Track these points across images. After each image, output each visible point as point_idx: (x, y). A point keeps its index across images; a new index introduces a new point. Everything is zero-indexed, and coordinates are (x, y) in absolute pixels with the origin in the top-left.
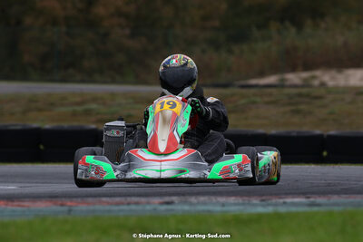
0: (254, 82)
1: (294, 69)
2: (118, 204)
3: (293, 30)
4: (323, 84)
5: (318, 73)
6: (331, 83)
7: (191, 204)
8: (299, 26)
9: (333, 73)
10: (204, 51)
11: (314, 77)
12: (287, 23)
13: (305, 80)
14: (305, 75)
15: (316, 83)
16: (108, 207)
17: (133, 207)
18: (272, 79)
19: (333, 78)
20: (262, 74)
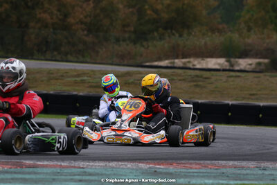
0: (156, 63)
1: (177, 58)
3: (177, 36)
5: (192, 60)
8: (181, 36)
9: (200, 60)
10: (127, 45)
11: (189, 62)
13: (184, 63)
14: (184, 60)
18: (165, 63)
19: (199, 63)
20: (160, 59)
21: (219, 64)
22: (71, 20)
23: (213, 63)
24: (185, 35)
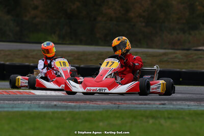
2: (140, 104)
7: (173, 105)
16: (136, 106)
17: (147, 106)
22: (132, 14)
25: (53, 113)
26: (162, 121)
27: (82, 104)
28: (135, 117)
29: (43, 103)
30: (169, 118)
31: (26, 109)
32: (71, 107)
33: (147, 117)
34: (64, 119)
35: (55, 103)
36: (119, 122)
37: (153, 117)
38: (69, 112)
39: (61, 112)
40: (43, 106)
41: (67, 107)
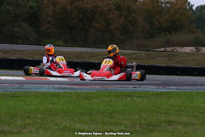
0: (157, 50)
1: (169, 47)
3: (169, 35)
4: (177, 51)
5: (176, 48)
6: (180, 51)
7: (142, 88)
8: (171, 34)
9: (181, 48)
10: (142, 40)
12: (167, 33)
13: (172, 50)
14: (172, 48)
15: (175, 51)
17: (125, 88)
18: (162, 49)
19: (180, 50)
20: (159, 48)
21: (191, 50)
23: (188, 49)
24: (173, 35)
25: (64, 93)
26: (136, 99)
27: (82, 87)
28: (118, 96)
29: (56, 86)
30: (140, 97)
31: (46, 90)
32: (75, 89)
33: (126, 96)
34: (72, 97)
35: (64, 86)
36: (108, 99)
37: (130, 96)
38: (75, 93)
39: (69, 92)
40: (57, 88)
41: (72, 89)
